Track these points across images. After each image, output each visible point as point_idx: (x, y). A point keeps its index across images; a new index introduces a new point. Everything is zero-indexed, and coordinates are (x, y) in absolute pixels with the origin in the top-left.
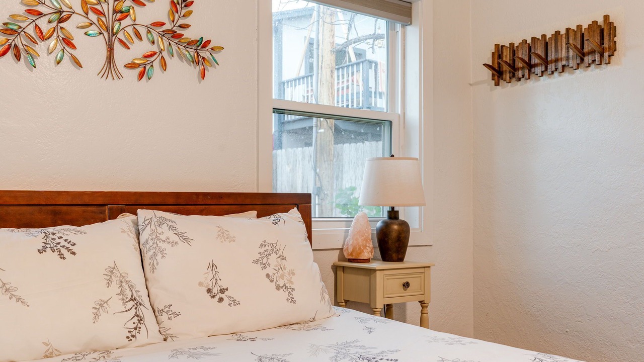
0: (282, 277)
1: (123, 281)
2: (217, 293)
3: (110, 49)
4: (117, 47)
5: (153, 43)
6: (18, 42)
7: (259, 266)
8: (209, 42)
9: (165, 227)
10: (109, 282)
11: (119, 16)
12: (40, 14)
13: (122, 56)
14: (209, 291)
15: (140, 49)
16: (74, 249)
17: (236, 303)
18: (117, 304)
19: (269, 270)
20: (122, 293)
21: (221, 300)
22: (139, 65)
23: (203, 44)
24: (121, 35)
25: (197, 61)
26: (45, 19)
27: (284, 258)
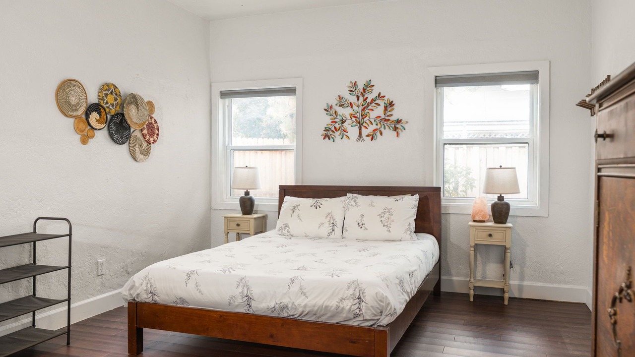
0: (387, 222)
1: (332, 217)
2: (361, 225)
3: (360, 129)
4: (363, 128)
5: (377, 125)
6: (329, 134)
7: (379, 217)
8: (401, 120)
9: (353, 200)
10: (327, 217)
11: (364, 116)
12: (336, 122)
13: (365, 132)
14: (358, 224)
15: (371, 128)
16: (321, 206)
17: (366, 229)
18: (327, 225)
19: (383, 219)
20: (330, 221)
21: (361, 227)
22: (371, 135)
23: (399, 121)
24: (364, 124)
25: (395, 129)
26: (338, 123)
27: (392, 215)
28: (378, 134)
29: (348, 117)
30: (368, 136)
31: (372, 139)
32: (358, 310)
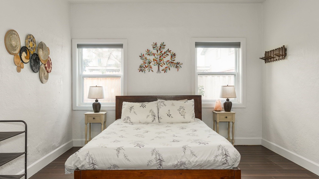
0: (183, 113)
1: (153, 112)
2: (169, 115)
3: (159, 67)
4: (160, 67)
5: (167, 65)
6: (142, 69)
7: (178, 111)
8: (179, 63)
9: (162, 103)
10: (150, 112)
11: (160, 61)
12: (146, 63)
13: (161, 68)
14: (168, 115)
15: (164, 66)
16: (145, 106)
17: (172, 117)
18: (151, 116)
19: (180, 112)
20: (152, 114)
21: (170, 117)
22: (164, 70)
23: (178, 63)
24: (161, 64)
25: (177, 67)
26: (147, 64)
27: (184, 110)
28: (168, 69)
29: (152, 61)
30: (163, 70)
31: (165, 72)
32: (226, 161)
